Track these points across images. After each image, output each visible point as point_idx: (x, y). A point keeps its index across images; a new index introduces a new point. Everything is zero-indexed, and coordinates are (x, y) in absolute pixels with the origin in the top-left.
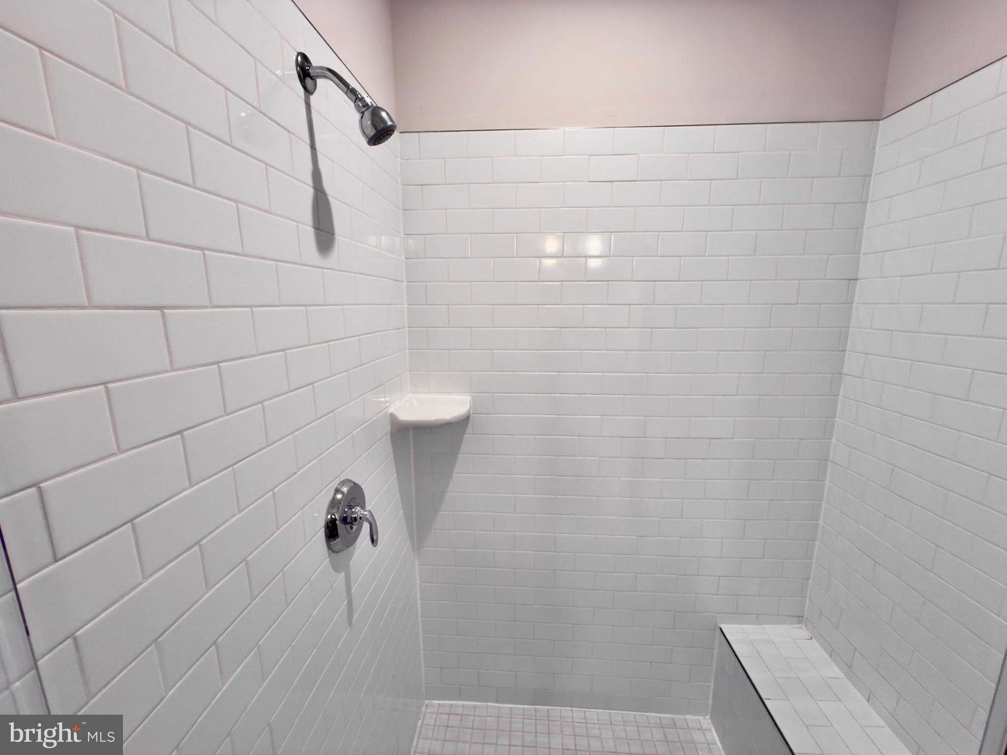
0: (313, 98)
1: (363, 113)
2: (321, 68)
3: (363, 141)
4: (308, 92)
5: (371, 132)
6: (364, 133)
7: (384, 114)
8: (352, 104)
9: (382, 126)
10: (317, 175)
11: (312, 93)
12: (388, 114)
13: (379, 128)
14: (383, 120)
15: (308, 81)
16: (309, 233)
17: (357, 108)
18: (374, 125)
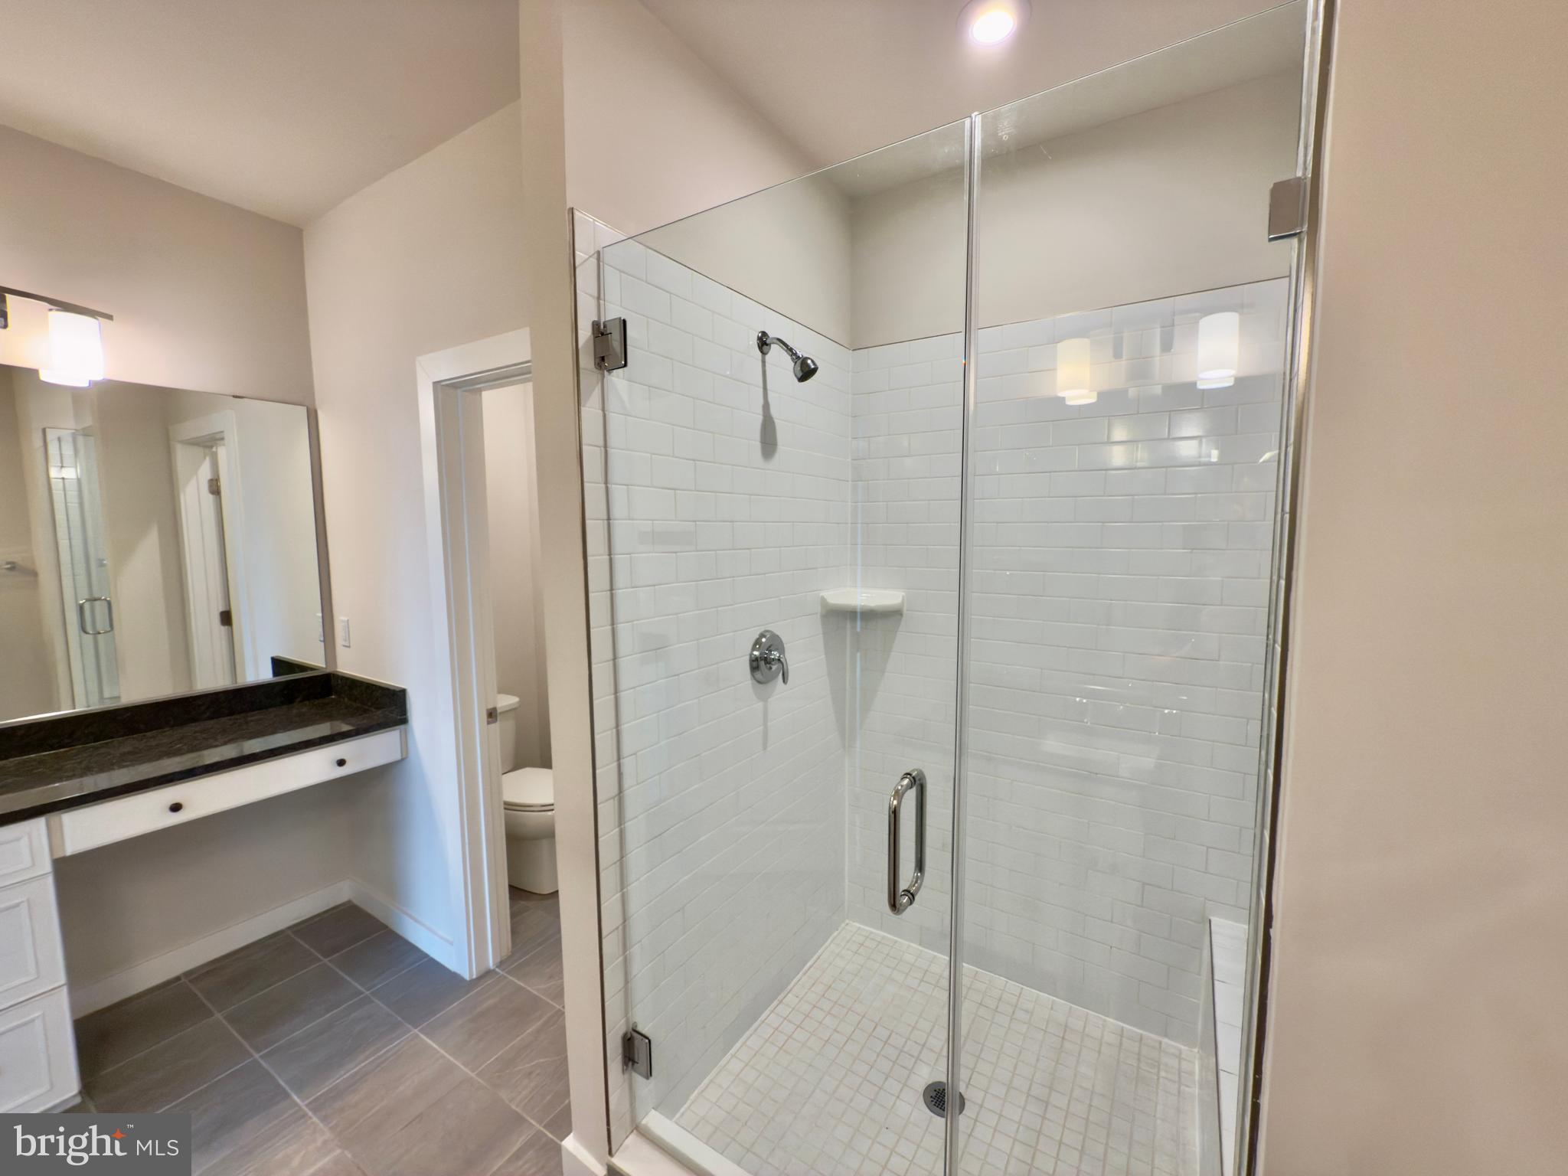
0: (767, 357)
1: (796, 363)
2: (775, 338)
3: (796, 380)
4: (764, 353)
5: (800, 374)
6: (796, 376)
7: (809, 362)
8: (790, 357)
9: (807, 369)
10: (766, 406)
11: (766, 354)
12: (812, 361)
13: (805, 371)
14: (808, 365)
15: (765, 347)
16: (757, 445)
17: (793, 359)
18: (802, 370)
